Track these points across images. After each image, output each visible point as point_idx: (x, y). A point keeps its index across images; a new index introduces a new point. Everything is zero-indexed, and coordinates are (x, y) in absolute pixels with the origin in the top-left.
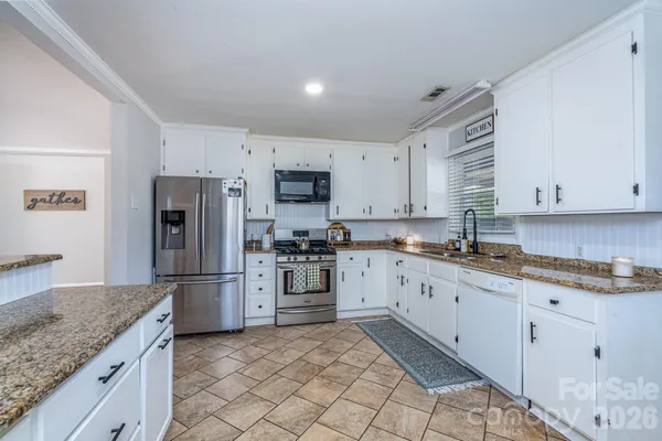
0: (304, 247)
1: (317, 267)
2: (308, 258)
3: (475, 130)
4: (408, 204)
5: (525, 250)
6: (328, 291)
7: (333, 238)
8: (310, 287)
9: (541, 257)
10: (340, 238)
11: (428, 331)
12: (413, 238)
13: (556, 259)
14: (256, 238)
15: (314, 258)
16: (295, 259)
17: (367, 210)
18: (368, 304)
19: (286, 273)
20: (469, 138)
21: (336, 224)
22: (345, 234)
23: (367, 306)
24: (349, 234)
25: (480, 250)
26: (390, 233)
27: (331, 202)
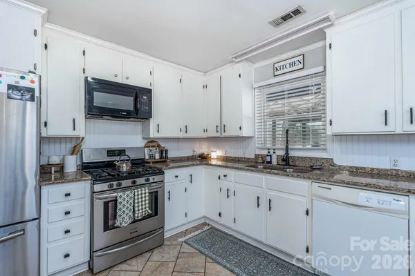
0: (125, 168)
1: (146, 191)
2: (134, 182)
3: (284, 67)
4: (219, 126)
5: (337, 162)
6: (156, 214)
7: (151, 156)
8: (139, 215)
9: (357, 168)
10: (157, 156)
11: (263, 240)
12: (216, 154)
13: (372, 169)
14: (55, 160)
15: (141, 181)
16: (119, 185)
17: (184, 130)
18: (190, 218)
19: (106, 204)
20: (276, 73)
21: (152, 143)
22: (161, 152)
23: (189, 220)
24: (166, 151)
25: (291, 163)
26: (196, 150)
27: (151, 120)
